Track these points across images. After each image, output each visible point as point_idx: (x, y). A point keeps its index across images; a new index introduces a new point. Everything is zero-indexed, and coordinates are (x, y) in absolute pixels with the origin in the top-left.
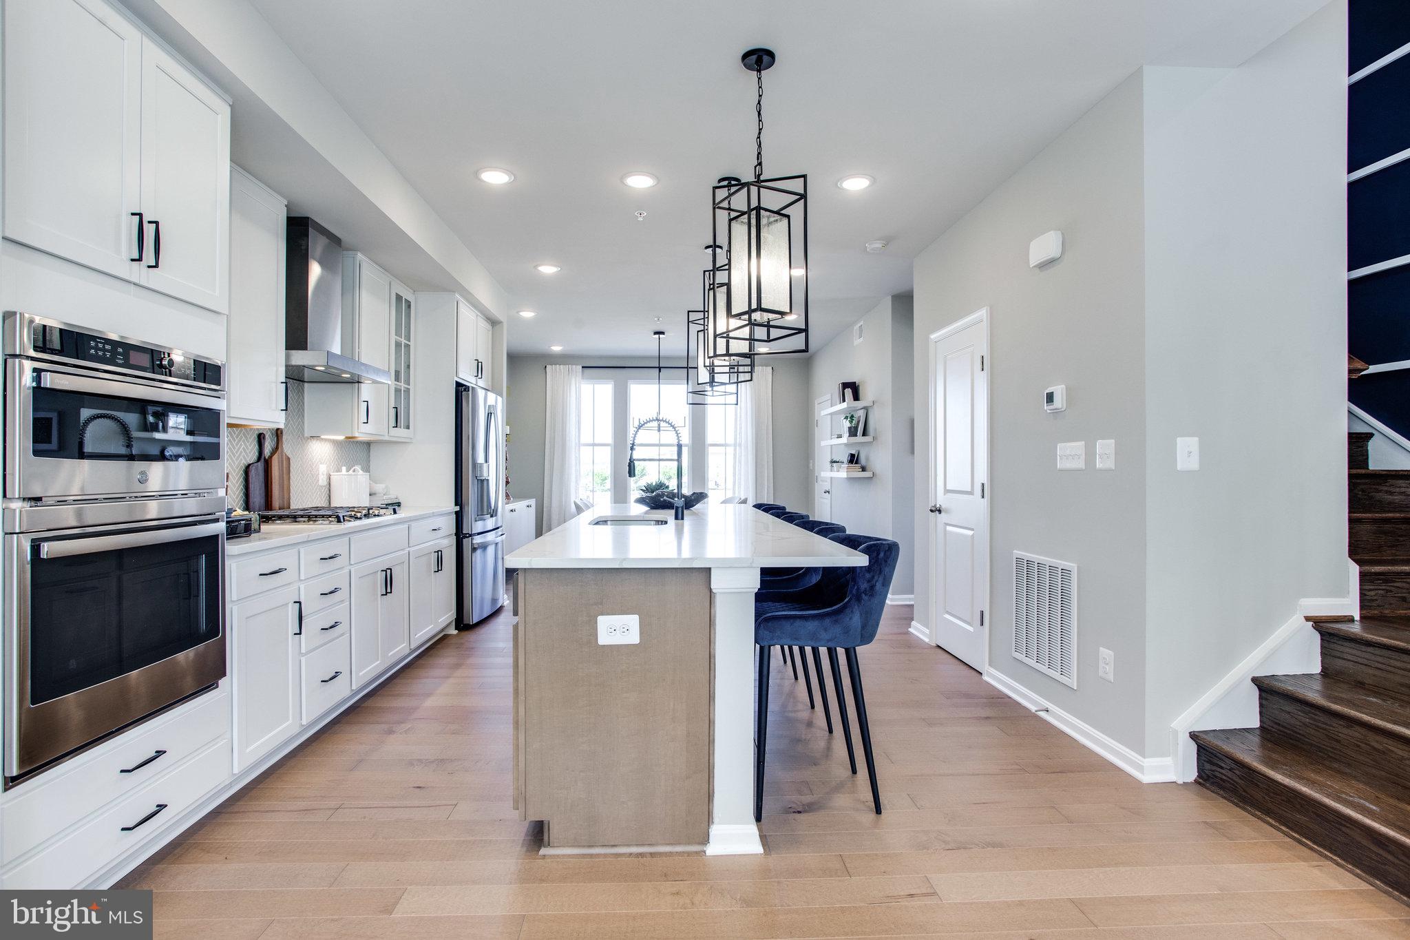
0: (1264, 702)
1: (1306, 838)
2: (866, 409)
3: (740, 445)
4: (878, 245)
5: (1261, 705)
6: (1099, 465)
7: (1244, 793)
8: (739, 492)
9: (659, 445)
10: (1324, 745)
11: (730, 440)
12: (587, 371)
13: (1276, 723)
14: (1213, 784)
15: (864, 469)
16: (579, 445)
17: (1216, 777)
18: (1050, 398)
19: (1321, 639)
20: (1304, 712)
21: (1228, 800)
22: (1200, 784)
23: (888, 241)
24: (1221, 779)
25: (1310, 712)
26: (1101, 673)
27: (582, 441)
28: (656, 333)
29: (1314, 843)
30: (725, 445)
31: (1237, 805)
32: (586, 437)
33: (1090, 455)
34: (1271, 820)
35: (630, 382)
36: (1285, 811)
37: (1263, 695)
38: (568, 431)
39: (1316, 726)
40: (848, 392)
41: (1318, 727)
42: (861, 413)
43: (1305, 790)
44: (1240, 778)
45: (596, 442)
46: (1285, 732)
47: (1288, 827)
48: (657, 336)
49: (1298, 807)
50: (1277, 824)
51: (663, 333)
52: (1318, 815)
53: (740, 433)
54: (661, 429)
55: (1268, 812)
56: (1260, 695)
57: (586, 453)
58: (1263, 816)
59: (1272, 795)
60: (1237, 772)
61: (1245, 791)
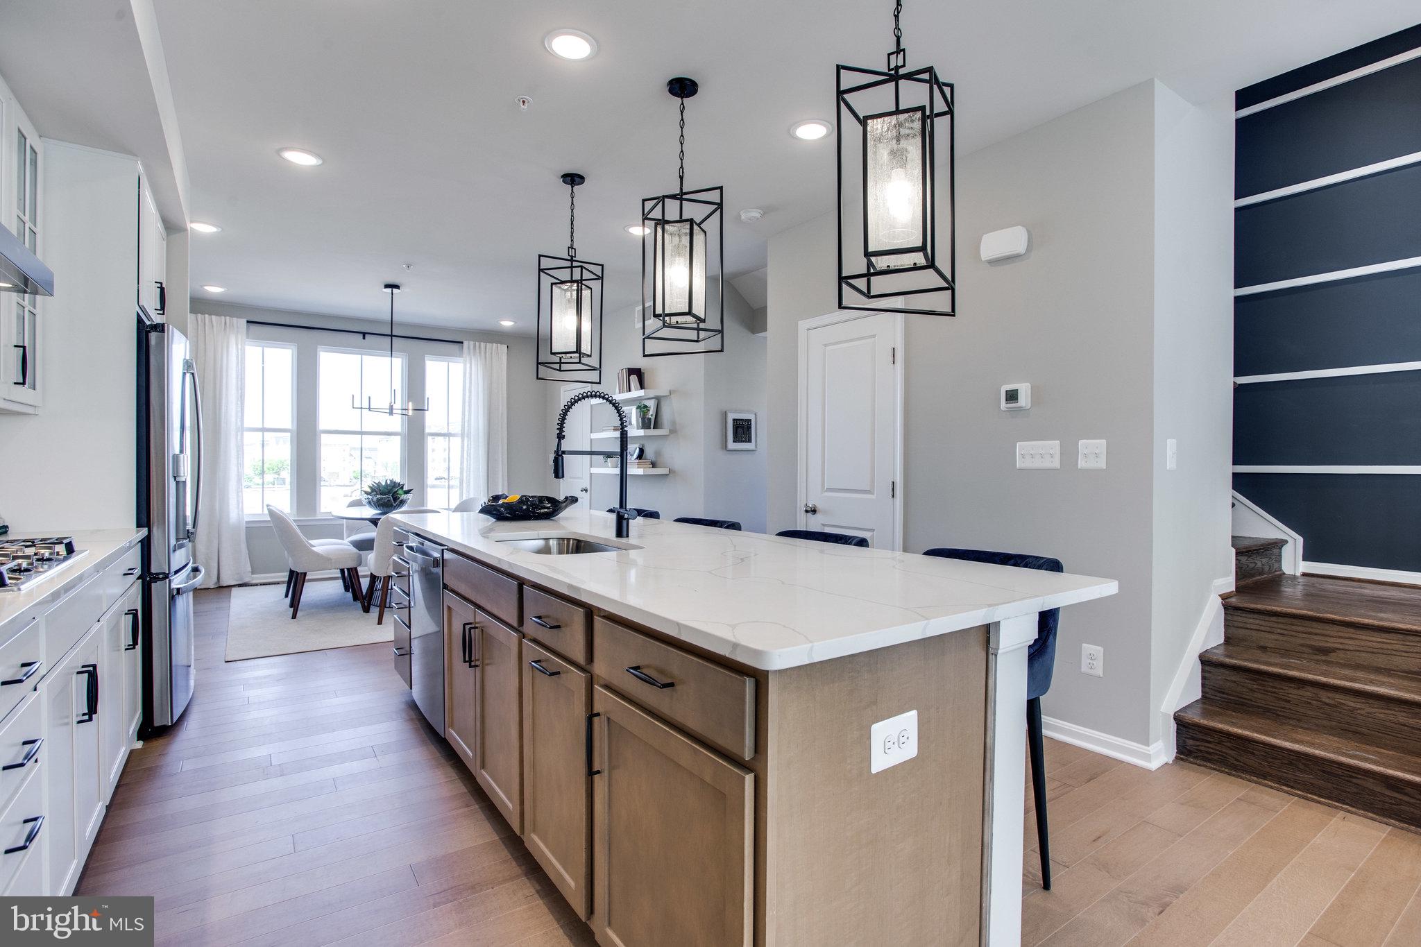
0: (1207, 675)
1: (1310, 793)
2: (658, 400)
3: (469, 436)
4: (756, 214)
5: (1203, 678)
6: (1082, 464)
7: (1235, 762)
8: (468, 492)
9: (362, 433)
10: (1273, 706)
11: (456, 428)
12: (253, 327)
13: (1219, 692)
14: (1196, 758)
15: (654, 465)
16: (242, 429)
17: (1201, 751)
18: (1012, 396)
19: (1225, 613)
20: (1251, 680)
21: (1219, 771)
22: (1182, 759)
23: (767, 211)
24: (1207, 752)
25: (1258, 679)
26: (1084, 669)
27: (248, 423)
28: (387, 286)
29: (1320, 796)
30: (447, 435)
31: (1229, 774)
32: (252, 419)
33: (1069, 454)
34: (1270, 783)
35: (320, 348)
36: (1285, 773)
37: (1207, 668)
38: (223, 407)
39: (1264, 690)
40: (634, 378)
41: (1267, 691)
42: (651, 404)
43: (1317, 752)
44: (1232, 749)
45: (267, 426)
46: (1230, 699)
47: (1288, 786)
48: (389, 290)
49: (1302, 767)
50: (1276, 785)
51: (397, 287)
52: (1324, 772)
53: (469, 420)
54: (394, 411)
55: (1264, 776)
56: (1202, 669)
57: (251, 439)
58: (1260, 780)
59: (1270, 760)
60: (1229, 744)
61: (1236, 760)
